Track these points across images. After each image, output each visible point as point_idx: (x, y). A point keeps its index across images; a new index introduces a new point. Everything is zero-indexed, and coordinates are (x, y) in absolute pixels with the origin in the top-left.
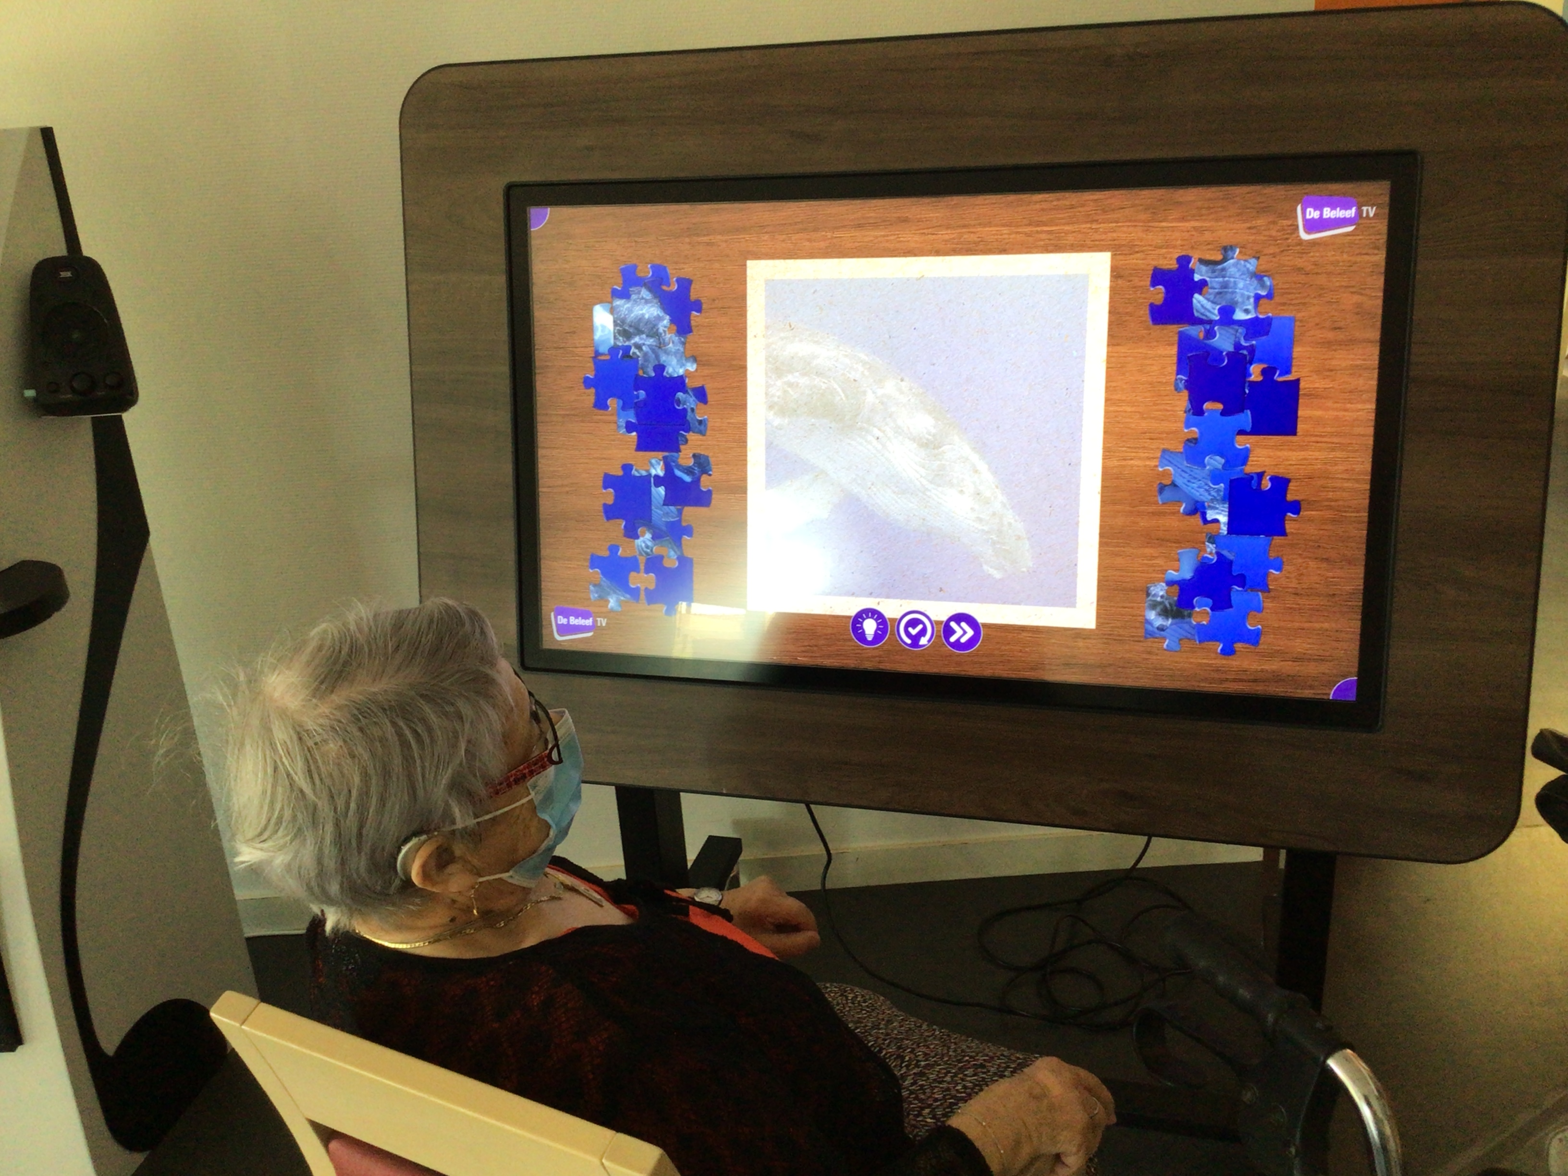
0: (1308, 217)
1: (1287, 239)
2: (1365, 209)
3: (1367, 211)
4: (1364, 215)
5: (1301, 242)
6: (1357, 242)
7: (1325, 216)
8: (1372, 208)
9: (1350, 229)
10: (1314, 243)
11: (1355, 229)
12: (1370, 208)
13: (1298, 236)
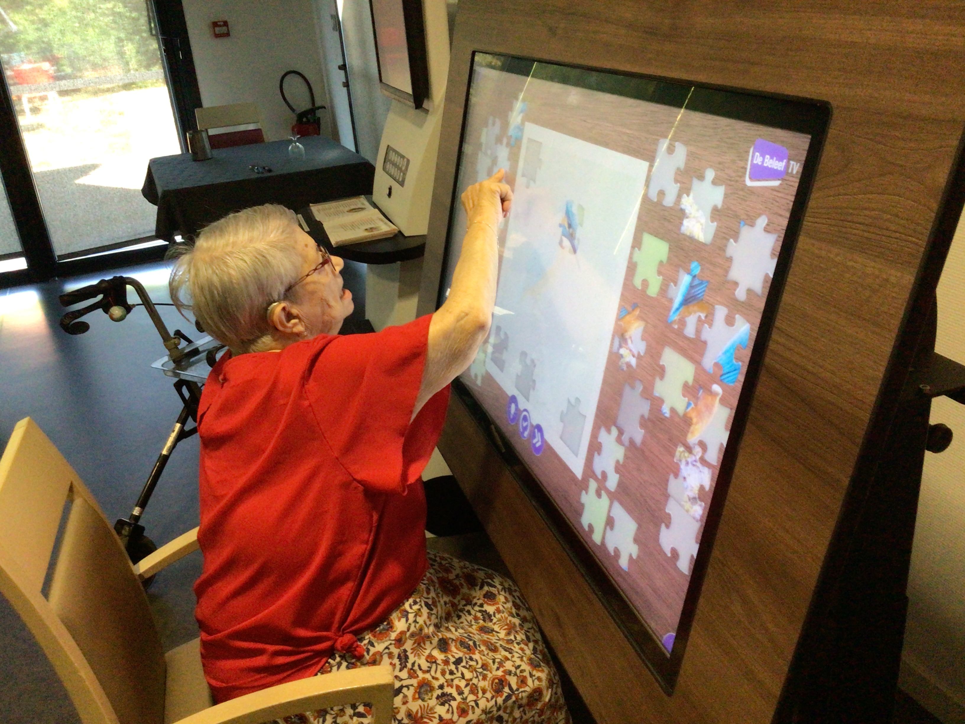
0: (755, 162)
1: (737, 181)
2: (792, 162)
3: (793, 166)
4: (790, 171)
5: (745, 188)
6: (778, 199)
7: (765, 165)
8: (797, 164)
9: (776, 183)
10: (752, 191)
11: (781, 184)
12: (795, 163)
13: (744, 181)
